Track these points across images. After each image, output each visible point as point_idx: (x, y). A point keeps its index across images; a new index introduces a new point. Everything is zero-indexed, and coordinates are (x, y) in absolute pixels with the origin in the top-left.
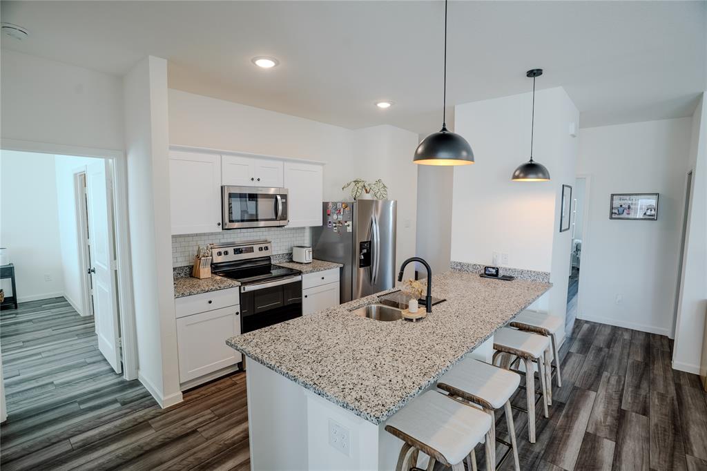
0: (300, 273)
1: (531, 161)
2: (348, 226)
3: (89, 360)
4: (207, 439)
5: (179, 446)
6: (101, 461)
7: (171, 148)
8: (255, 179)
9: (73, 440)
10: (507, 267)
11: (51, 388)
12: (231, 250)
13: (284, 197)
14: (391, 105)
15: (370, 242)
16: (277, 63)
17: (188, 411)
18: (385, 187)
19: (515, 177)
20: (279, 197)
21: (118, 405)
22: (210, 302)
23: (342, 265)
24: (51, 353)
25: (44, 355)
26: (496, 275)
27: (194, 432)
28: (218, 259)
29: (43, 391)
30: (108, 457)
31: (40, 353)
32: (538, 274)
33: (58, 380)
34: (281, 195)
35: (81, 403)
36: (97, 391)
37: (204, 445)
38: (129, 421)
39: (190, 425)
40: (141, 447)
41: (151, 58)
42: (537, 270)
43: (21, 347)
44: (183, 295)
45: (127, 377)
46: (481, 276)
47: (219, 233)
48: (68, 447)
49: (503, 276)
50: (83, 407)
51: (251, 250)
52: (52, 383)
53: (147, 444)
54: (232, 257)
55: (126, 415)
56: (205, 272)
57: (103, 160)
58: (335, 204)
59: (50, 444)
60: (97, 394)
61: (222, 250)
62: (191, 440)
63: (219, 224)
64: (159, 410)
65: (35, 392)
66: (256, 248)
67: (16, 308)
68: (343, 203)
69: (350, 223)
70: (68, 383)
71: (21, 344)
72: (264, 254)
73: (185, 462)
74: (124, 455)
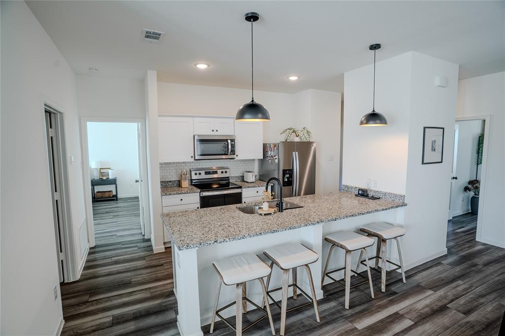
0: (240, 187)
1: (374, 111)
2: (276, 159)
3: (134, 228)
4: (166, 269)
5: (153, 270)
6: (119, 269)
7: (159, 116)
8: (215, 131)
9: (113, 259)
10: (376, 189)
11: (115, 237)
12: (203, 172)
13: (232, 141)
14: (299, 78)
15: (292, 170)
16: (209, 66)
17: (164, 256)
18: (308, 132)
19: (362, 123)
20: (229, 141)
21: (136, 248)
22: (181, 200)
23: (272, 185)
24: (121, 222)
25: (118, 223)
26: (367, 196)
27: (162, 265)
28: (194, 177)
29: (111, 237)
30: (122, 268)
31: (117, 222)
32: (396, 195)
33: (119, 234)
34: (231, 140)
35: (123, 245)
36: (132, 241)
37: (163, 271)
38: (138, 256)
39: (161, 262)
40: (137, 266)
41: (148, 71)
42: (395, 193)
43: (112, 218)
44: (166, 195)
45: (146, 237)
46: (356, 196)
47: (193, 162)
48: (110, 261)
49: (372, 197)
50: (123, 246)
51: (216, 172)
52: (116, 235)
53: (140, 266)
54: (203, 176)
55: (138, 253)
56: (185, 184)
57: (136, 124)
58: (270, 145)
59: (105, 258)
60: (131, 242)
61: (198, 172)
62: (158, 268)
63: (192, 157)
64: (152, 254)
65: (108, 238)
66: (219, 171)
67: (117, 200)
68: (273, 144)
69: (277, 157)
70: (122, 236)
71: (112, 217)
72: (224, 175)
73: (150, 276)
74: (129, 268)
